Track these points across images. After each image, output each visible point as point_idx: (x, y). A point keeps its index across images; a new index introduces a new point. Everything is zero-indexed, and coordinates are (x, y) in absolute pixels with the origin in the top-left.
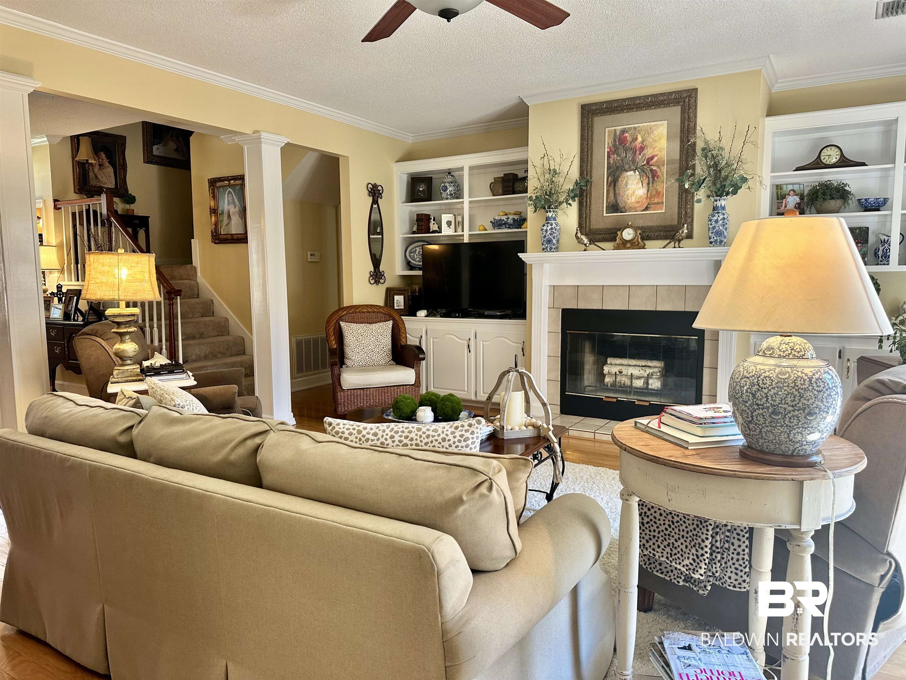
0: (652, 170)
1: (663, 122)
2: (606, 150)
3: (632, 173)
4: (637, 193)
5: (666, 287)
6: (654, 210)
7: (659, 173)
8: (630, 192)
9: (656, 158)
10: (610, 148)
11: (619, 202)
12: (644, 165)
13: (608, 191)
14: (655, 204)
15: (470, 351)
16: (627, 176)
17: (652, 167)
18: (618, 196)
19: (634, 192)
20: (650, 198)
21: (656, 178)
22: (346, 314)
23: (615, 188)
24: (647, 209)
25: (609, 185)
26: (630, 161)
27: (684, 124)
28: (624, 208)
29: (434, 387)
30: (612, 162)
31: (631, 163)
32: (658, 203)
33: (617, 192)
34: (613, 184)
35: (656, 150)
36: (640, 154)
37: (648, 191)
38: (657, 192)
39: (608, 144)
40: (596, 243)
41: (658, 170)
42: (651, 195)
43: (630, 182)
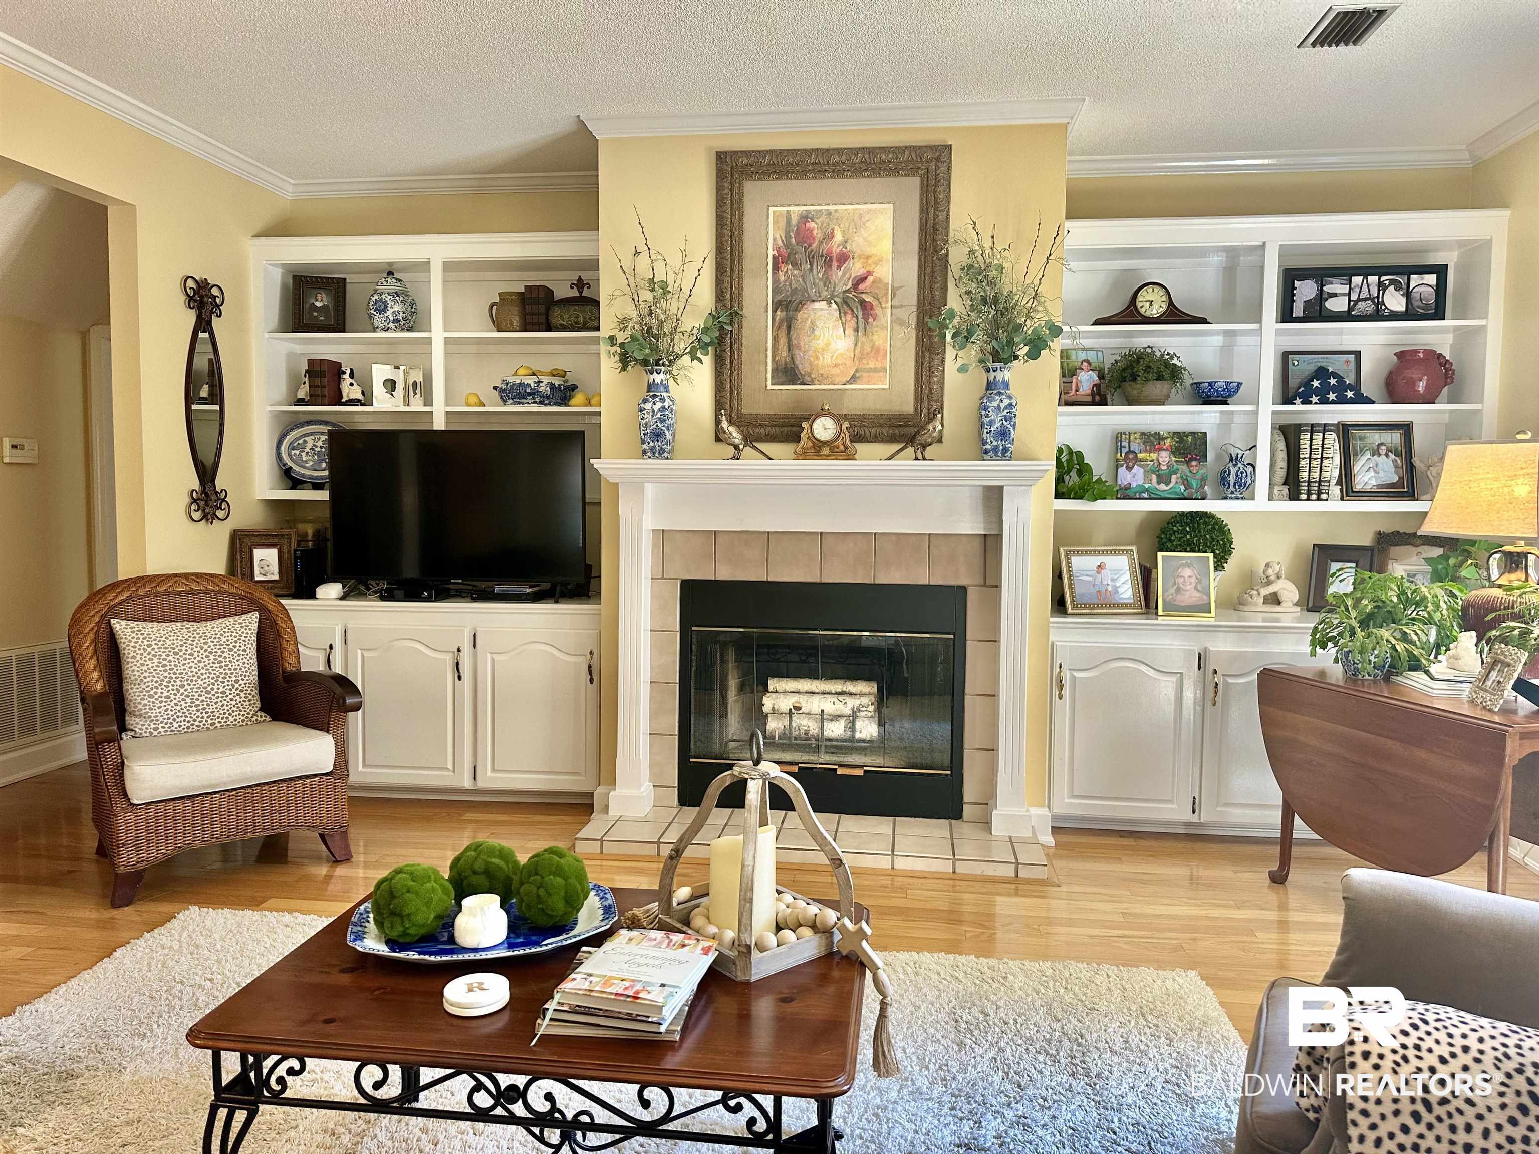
0: (863, 303)
1: (887, 205)
2: (771, 253)
3: (823, 304)
4: (833, 346)
5: (894, 538)
6: (868, 383)
7: (878, 311)
8: (820, 343)
9: (870, 279)
10: (778, 250)
11: (797, 362)
12: (848, 291)
13: (775, 339)
14: (870, 370)
15: (460, 678)
16: (814, 310)
17: (863, 296)
18: (796, 351)
19: (828, 344)
20: (860, 359)
21: (871, 320)
22: (130, 598)
23: (789, 333)
24: (853, 379)
25: (777, 327)
26: (821, 280)
27: (927, 214)
28: (810, 375)
29: (364, 765)
30: (782, 279)
31: (821, 284)
32: (875, 370)
33: (795, 342)
34: (784, 327)
35: (870, 261)
36: (839, 268)
37: (856, 344)
38: (872, 347)
39: (774, 240)
40: (755, 444)
41: (875, 303)
42: (861, 352)
43: (819, 324)
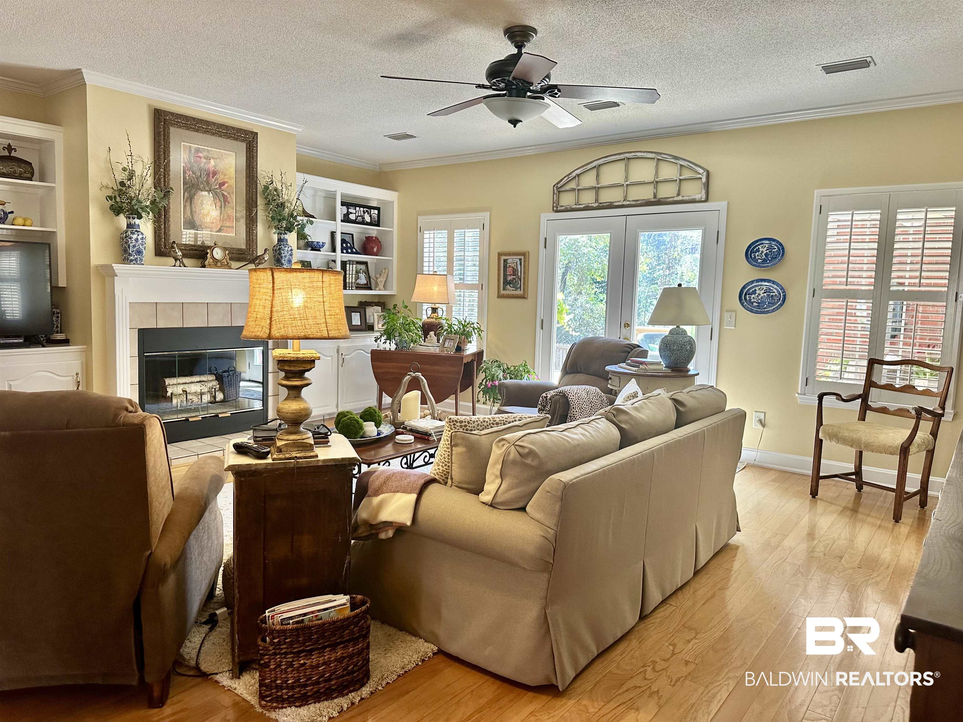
0: (223, 195)
1: (232, 153)
2: (182, 165)
3: (205, 193)
4: (211, 213)
5: (239, 305)
6: (226, 233)
7: (229, 199)
8: (205, 211)
9: (226, 185)
10: (185, 163)
11: (195, 219)
12: (217, 189)
13: (185, 206)
14: (227, 227)
16: (202, 196)
17: (224, 192)
18: (194, 214)
19: (209, 212)
20: (223, 221)
21: (227, 204)
23: (191, 205)
24: (220, 230)
25: (185, 202)
26: (205, 181)
28: (201, 226)
30: (187, 178)
31: (205, 183)
32: (229, 227)
33: (194, 209)
34: (189, 200)
35: (226, 177)
36: (213, 177)
37: (221, 214)
38: (228, 216)
39: (184, 159)
41: (228, 196)
42: (223, 218)
43: (205, 202)
